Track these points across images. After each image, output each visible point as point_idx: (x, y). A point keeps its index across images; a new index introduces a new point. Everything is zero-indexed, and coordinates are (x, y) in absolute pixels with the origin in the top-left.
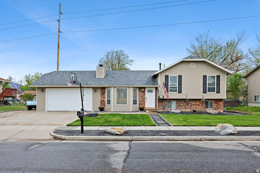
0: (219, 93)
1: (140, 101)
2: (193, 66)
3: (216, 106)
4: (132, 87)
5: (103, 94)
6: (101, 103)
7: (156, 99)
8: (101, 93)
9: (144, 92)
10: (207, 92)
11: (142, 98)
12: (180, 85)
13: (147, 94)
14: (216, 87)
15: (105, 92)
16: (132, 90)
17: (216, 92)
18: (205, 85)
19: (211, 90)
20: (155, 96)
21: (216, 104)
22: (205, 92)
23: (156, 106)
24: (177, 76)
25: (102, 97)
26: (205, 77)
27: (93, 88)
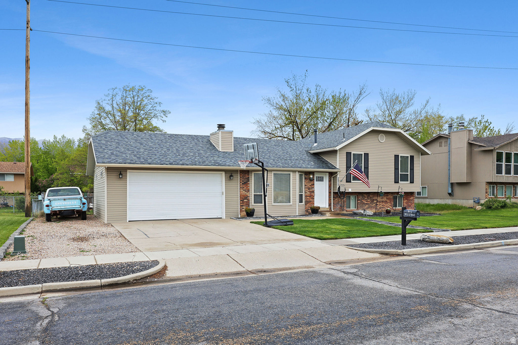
0: (413, 183)
1: (306, 196)
2: (383, 139)
3: (407, 203)
4: (299, 172)
5: (245, 183)
6: (241, 200)
7: (330, 193)
8: (243, 181)
9: (312, 180)
10: (400, 182)
11: (310, 192)
12: (366, 169)
13: (317, 184)
14: (409, 173)
15: (248, 179)
16: (297, 175)
17: (409, 182)
18: (397, 170)
19: (404, 178)
20: (329, 187)
21: (406, 199)
22: (396, 182)
23: (330, 205)
24: (362, 154)
25: (244, 190)
26: (396, 157)
27: (226, 171)
